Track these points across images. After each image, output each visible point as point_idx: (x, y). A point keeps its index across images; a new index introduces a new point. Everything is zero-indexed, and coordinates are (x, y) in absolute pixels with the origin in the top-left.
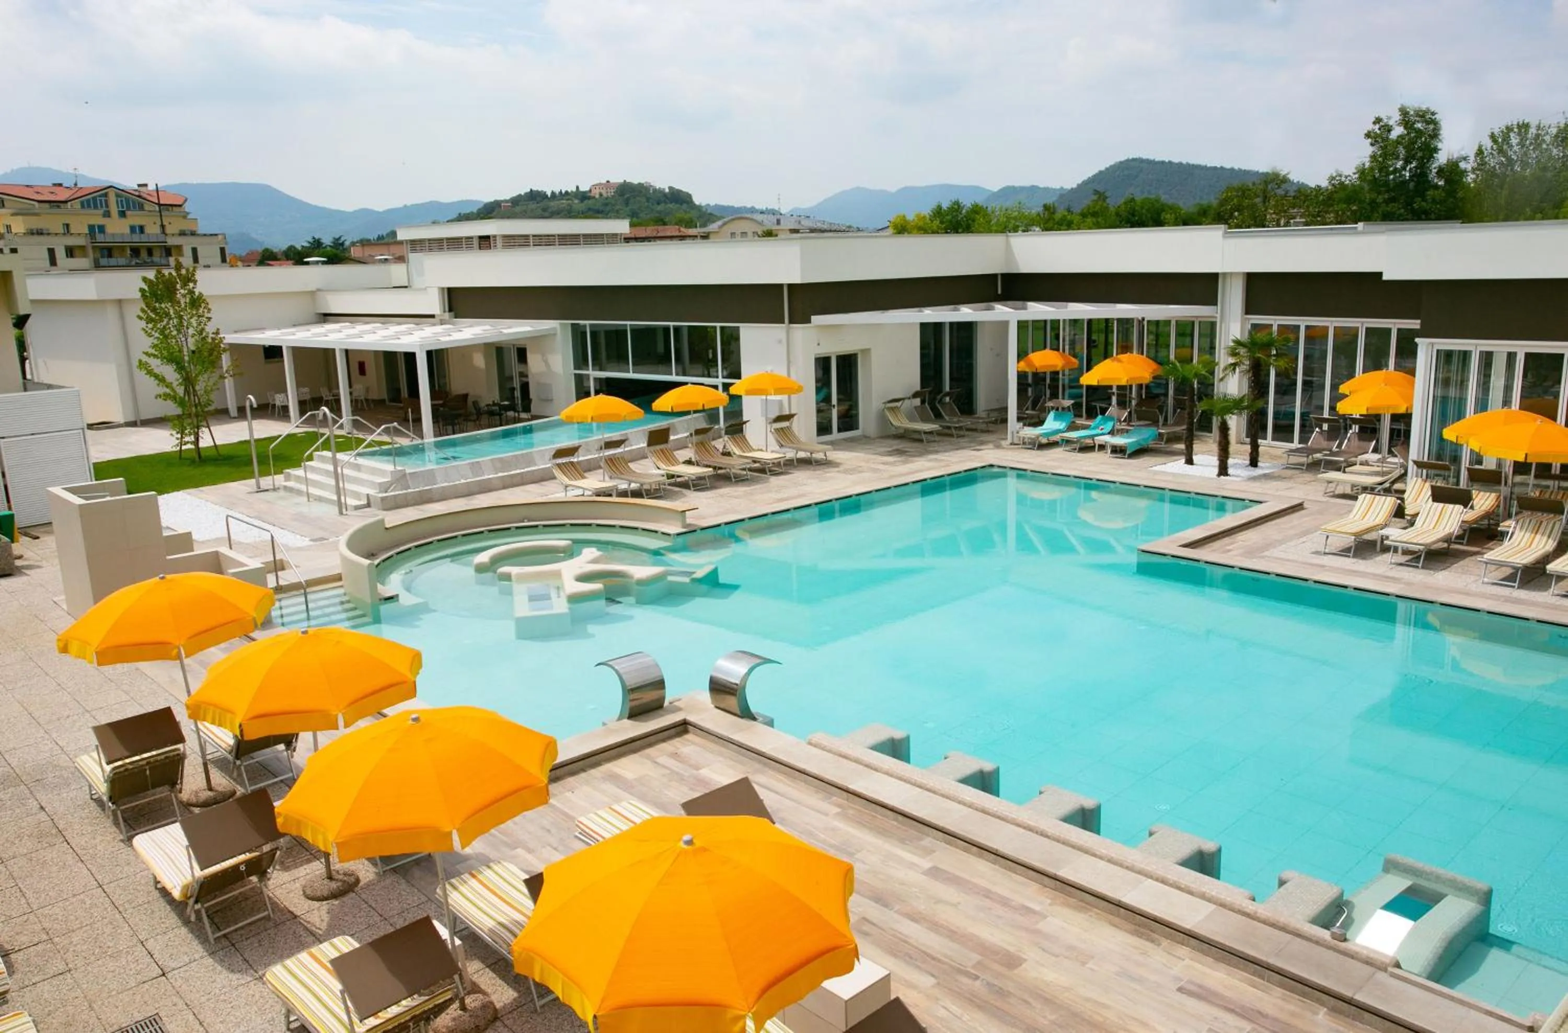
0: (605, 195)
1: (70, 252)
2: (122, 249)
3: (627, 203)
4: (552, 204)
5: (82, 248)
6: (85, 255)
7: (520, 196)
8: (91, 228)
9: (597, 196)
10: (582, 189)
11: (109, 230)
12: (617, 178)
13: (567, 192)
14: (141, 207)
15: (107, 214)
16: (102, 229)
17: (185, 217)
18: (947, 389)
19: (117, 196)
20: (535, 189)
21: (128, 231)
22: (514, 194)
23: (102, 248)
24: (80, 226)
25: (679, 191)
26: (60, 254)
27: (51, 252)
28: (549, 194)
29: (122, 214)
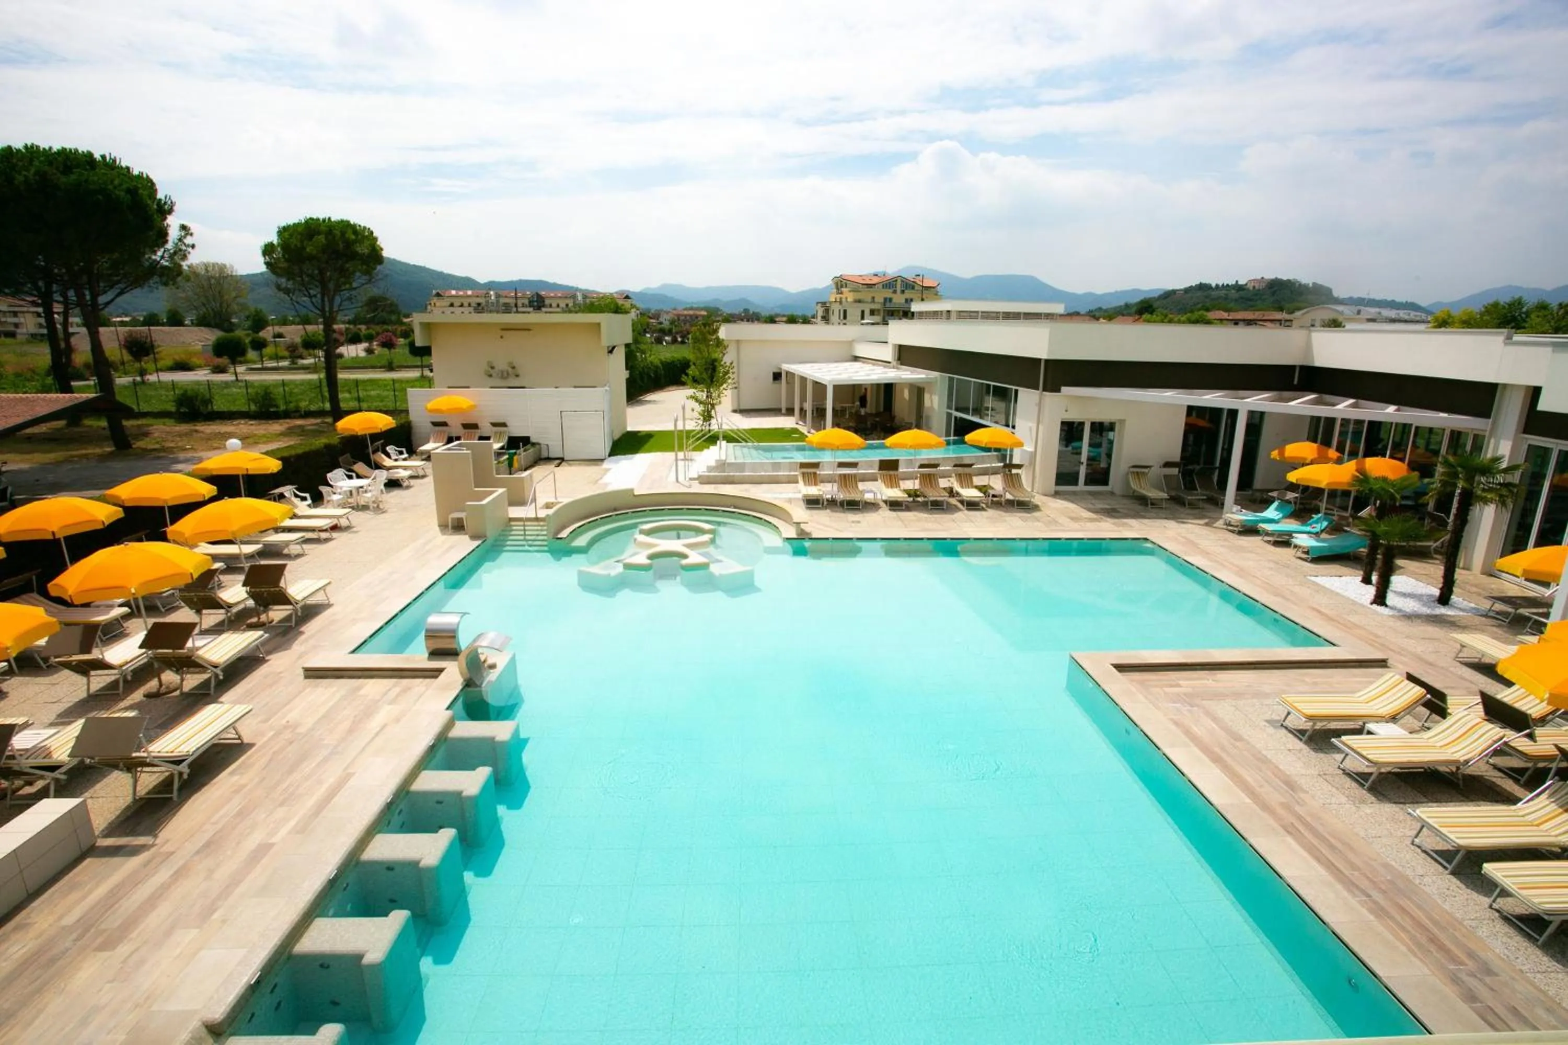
0: (1257, 287)
1: (872, 312)
2: (899, 311)
3: (1274, 293)
4: (1213, 293)
5: (879, 310)
6: (879, 314)
7: (1191, 287)
8: (885, 299)
9: (1251, 288)
10: (1240, 283)
11: (894, 301)
12: (1270, 275)
13: (1228, 285)
14: (913, 288)
15: (895, 292)
16: (891, 300)
17: (936, 294)
18: (1218, 464)
19: (902, 281)
20: (1204, 282)
21: (904, 301)
22: (1187, 285)
23: (889, 311)
24: (880, 299)
25: (1321, 286)
26: (867, 313)
27: (863, 312)
28: (1214, 285)
29: (903, 292)
